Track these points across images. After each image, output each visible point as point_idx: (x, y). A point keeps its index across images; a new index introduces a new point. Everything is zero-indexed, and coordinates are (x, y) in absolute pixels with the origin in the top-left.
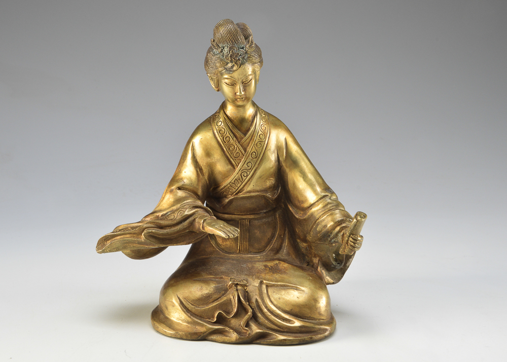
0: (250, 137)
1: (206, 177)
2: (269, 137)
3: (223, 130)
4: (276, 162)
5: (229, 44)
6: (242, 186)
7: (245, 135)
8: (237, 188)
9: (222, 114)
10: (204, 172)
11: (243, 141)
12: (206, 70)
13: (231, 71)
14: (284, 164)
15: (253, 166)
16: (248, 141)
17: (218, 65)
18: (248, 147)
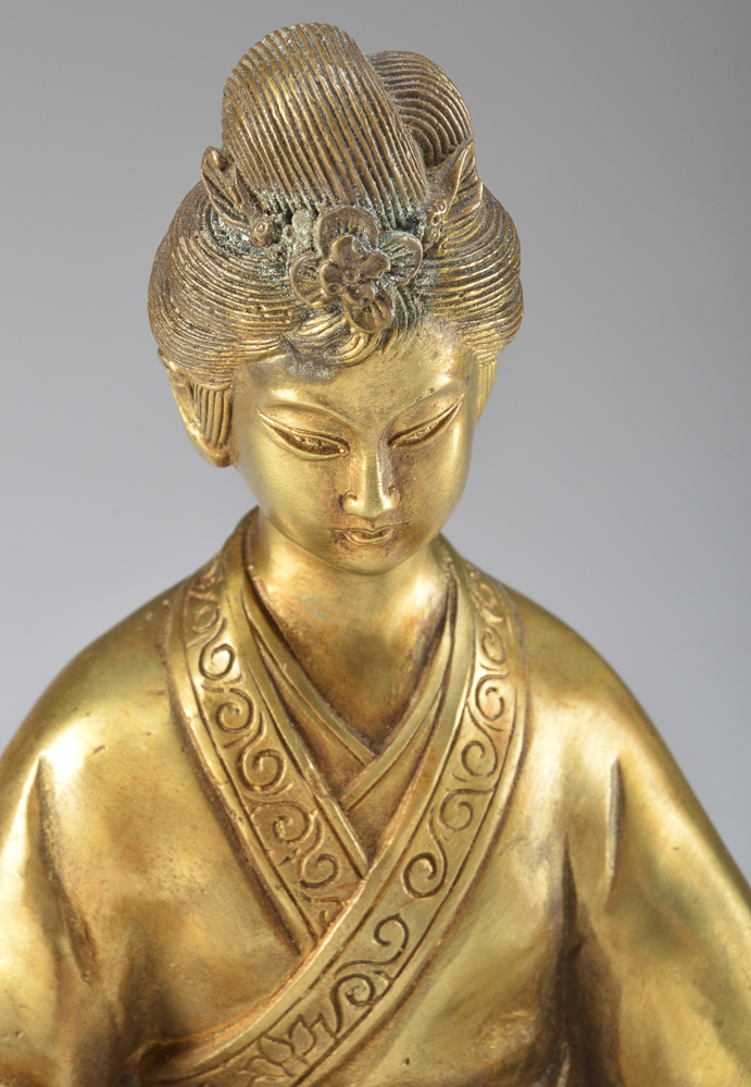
0: (407, 764)
1: (111, 987)
2: (521, 763)
3: (242, 707)
4: (551, 913)
5: (325, 192)
6: (332, 1061)
7: (376, 741)
8: (301, 1069)
9: (232, 604)
10: (101, 956)
11: (361, 782)
12: (160, 340)
13: (321, 363)
14: (600, 925)
15: (412, 943)
16: (391, 783)
17: (242, 318)
18: (394, 825)
